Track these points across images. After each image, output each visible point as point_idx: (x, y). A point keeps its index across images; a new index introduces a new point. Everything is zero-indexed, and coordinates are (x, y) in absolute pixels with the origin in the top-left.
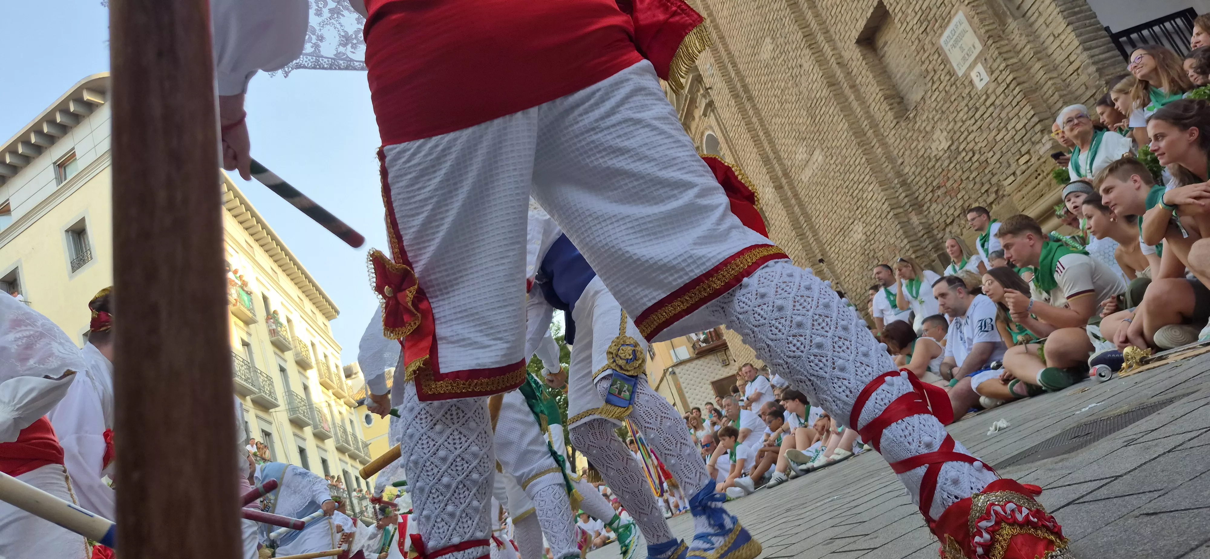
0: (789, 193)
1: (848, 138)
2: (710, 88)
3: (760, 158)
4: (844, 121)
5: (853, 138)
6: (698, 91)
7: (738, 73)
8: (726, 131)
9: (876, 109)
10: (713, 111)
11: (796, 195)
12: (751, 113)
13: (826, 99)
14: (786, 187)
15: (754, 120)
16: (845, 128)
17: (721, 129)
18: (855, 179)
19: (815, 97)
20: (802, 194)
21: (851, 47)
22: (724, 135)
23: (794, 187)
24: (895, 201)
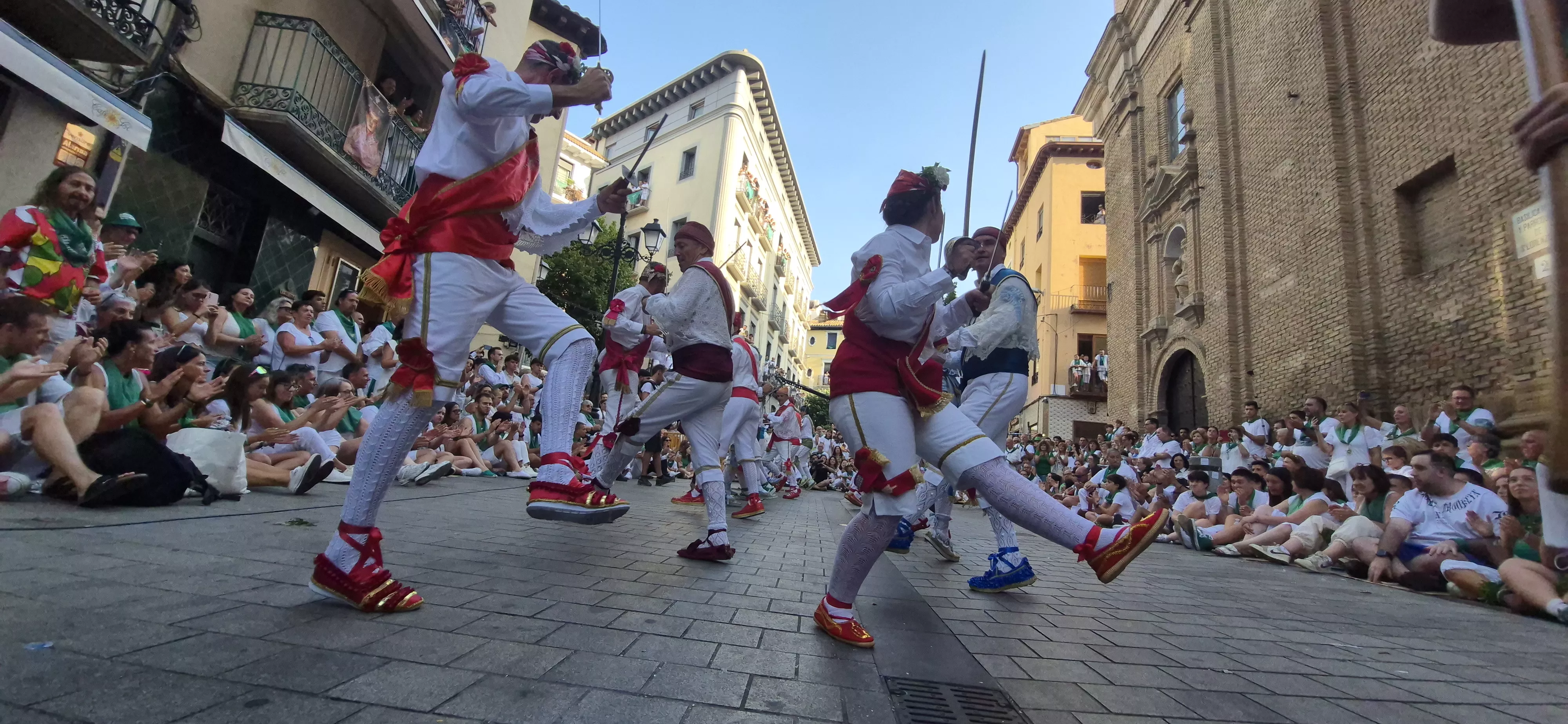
0: (1240, 303)
1: (1337, 275)
2: (1202, 188)
3: (1224, 262)
4: (1342, 258)
5: (1343, 277)
6: (1187, 186)
7: (1239, 181)
8: (1199, 230)
9: (1384, 258)
10: (1193, 208)
11: (1246, 307)
12: (1235, 220)
13: (1331, 232)
14: (1239, 296)
15: (1236, 228)
16: (1339, 265)
17: (1194, 226)
18: (1325, 314)
19: (1319, 227)
20: (1253, 307)
21: (1386, 192)
22: (1195, 232)
23: (1247, 299)
24: (1359, 348)
